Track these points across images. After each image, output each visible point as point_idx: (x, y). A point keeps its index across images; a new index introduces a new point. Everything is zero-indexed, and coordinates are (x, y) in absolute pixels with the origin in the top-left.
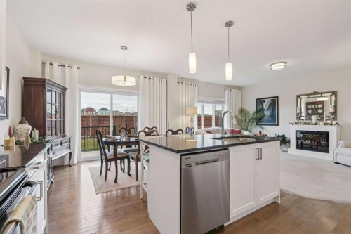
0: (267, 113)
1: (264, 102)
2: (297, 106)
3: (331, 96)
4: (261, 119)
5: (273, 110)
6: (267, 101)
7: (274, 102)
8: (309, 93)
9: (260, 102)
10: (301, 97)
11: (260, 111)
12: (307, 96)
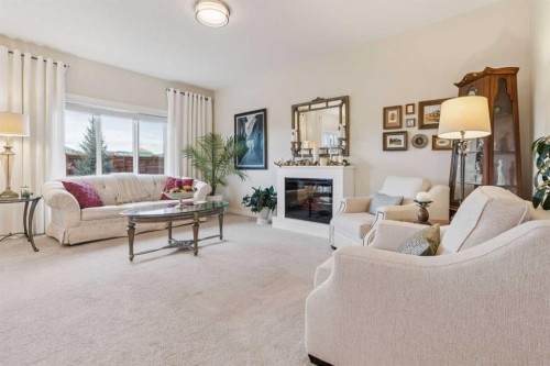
0: (250, 144)
1: (246, 120)
2: (294, 128)
3: (341, 106)
6: (250, 118)
7: (261, 118)
8: (310, 100)
9: (240, 120)
10: (300, 108)
11: (239, 140)
12: (307, 107)
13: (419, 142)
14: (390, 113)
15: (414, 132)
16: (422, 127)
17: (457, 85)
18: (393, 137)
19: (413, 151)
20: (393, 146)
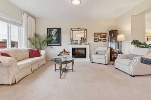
0: (54, 38)
1: (53, 30)
4: (51, 41)
5: (58, 36)
6: (54, 30)
7: (59, 31)
9: (50, 30)
10: (73, 30)
11: (49, 36)
12: (75, 30)
13: (101, 40)
14: (95, 34)
15: (100, 38)
16: (101, 37)
17: (109, 31)
18: (96, 39)
19: (99, 42)
20: (96, 41)
